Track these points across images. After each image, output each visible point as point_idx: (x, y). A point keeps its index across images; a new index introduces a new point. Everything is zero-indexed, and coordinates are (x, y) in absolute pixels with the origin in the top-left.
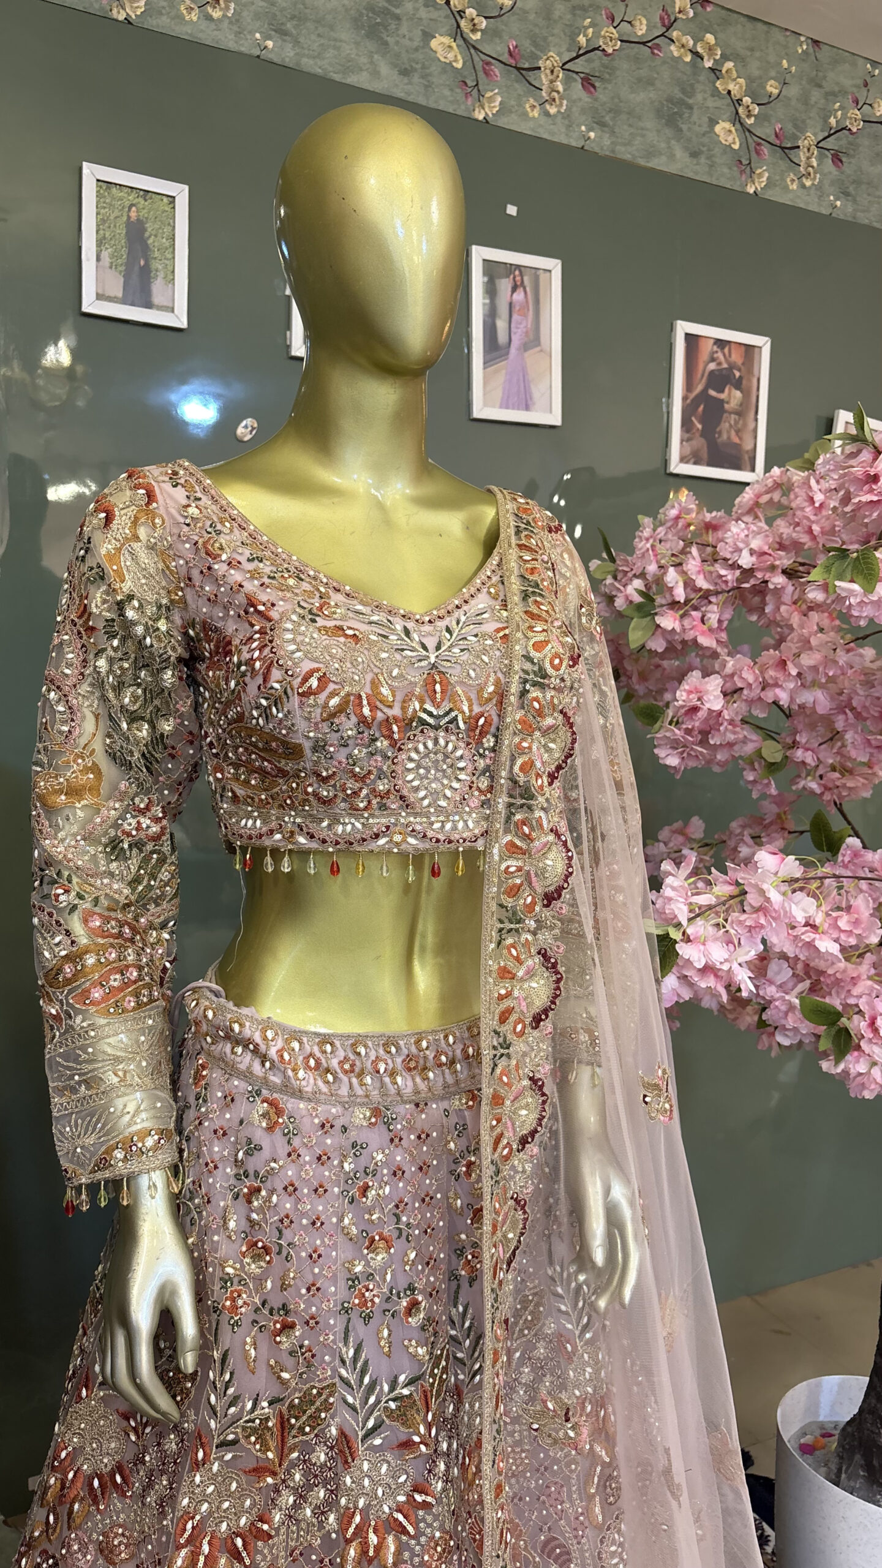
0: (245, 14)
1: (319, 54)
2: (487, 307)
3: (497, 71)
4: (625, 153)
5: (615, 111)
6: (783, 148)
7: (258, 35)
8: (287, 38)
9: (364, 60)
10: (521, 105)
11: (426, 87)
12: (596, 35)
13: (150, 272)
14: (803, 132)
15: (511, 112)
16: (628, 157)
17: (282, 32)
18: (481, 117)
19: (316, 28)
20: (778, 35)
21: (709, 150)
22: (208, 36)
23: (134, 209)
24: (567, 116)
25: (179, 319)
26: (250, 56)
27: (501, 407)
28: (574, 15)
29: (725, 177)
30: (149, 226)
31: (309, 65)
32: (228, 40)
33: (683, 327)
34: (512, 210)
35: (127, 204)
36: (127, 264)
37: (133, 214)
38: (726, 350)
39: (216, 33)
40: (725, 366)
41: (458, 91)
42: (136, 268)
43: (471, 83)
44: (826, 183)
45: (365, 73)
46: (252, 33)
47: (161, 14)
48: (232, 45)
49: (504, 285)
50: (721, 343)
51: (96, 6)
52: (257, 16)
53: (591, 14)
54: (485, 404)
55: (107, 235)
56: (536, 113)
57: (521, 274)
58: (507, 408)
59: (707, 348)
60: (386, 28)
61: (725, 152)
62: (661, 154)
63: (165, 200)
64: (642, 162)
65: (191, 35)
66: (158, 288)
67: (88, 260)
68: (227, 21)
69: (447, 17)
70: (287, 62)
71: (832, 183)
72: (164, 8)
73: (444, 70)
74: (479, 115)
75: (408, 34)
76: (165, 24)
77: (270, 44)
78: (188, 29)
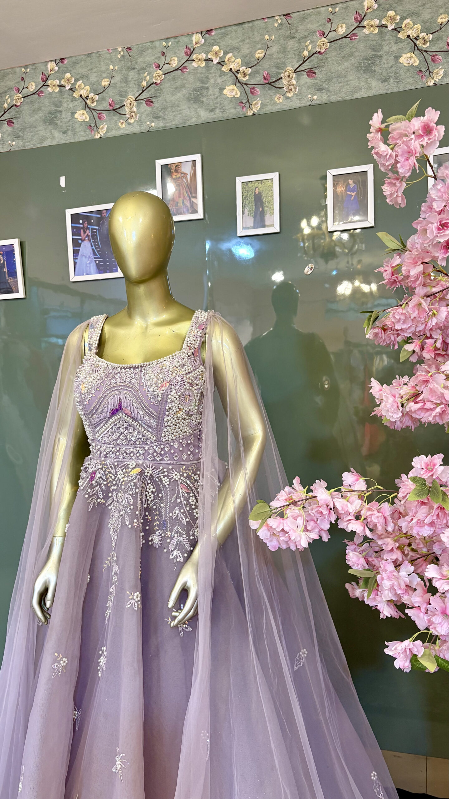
0: (303, 89)
1: (340, 91)
3: (441, 58)
7: (310, 96)
8: (324, 91)
9: (362, 84)
11: (398, 82)
13: (264, 212)
17: (321, 90)
19: (338, 80)
22: (287, 106)
23: (257, 189)
25: (277, 229)
26: (307, 106)
30: (263, 194)
31: (334, 98)
32: (296, 104)
35: (254, 188)
36: (255, 212)
37: (257, 191)
39: (291, 103)
41: (417, 76)
42: (259, 212)
43: (424, 70)
45: (364, 90)
46: (307, 96)
47: (267, 105)
48: (298, 105)
51: (242, 113)
52: (309, 88)
55: (247, 203)
60: (374, 64)
63: (270, 181)
65: (280, 109)
66: (267, 218)
67: (239, 215)
68: (295, 95)
69: (409, 43)
70: (324, 101)
72: (268, 102)
73: (408, 70)
74: (431, 83)
75: (386, 61)
76: (269, 109)
77: (315, 97)
78: (279, 107)
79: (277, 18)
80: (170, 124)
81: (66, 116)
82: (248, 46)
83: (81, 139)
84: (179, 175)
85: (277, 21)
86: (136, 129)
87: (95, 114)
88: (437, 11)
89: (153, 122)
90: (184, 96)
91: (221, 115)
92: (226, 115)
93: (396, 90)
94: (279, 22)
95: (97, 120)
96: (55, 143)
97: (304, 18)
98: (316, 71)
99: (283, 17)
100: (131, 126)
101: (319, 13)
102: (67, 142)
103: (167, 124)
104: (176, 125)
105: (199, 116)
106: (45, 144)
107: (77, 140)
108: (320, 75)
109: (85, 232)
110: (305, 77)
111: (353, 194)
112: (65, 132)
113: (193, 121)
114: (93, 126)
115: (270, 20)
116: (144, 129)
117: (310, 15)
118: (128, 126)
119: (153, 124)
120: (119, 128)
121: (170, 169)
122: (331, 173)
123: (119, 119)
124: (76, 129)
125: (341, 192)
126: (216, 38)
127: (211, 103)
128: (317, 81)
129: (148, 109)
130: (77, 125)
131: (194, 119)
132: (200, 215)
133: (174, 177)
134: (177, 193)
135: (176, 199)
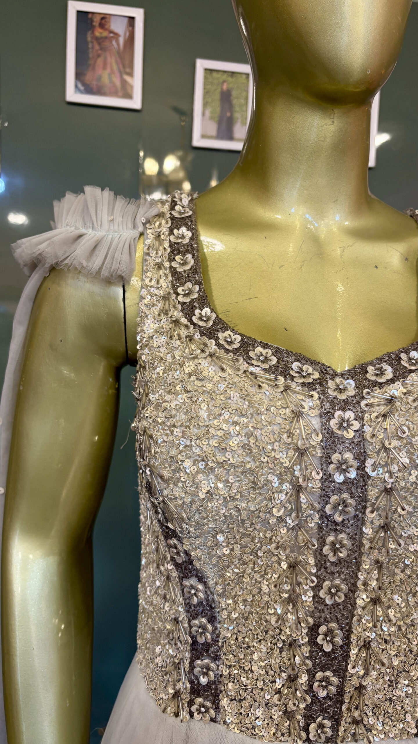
13: (233, 120)
23: (225, 84)
30: (234, 93)
35: (221, 81)
36: (220, 117)
37: (225, 87)
42: (225, 118)
55: (210, 100)
63: (244, 76)
67: (197, 116)
84: (105, 34)
121: (92, 21)
132: (136, 103)
133: (97, 34)
134: (100, 61)
135: (99, 71)
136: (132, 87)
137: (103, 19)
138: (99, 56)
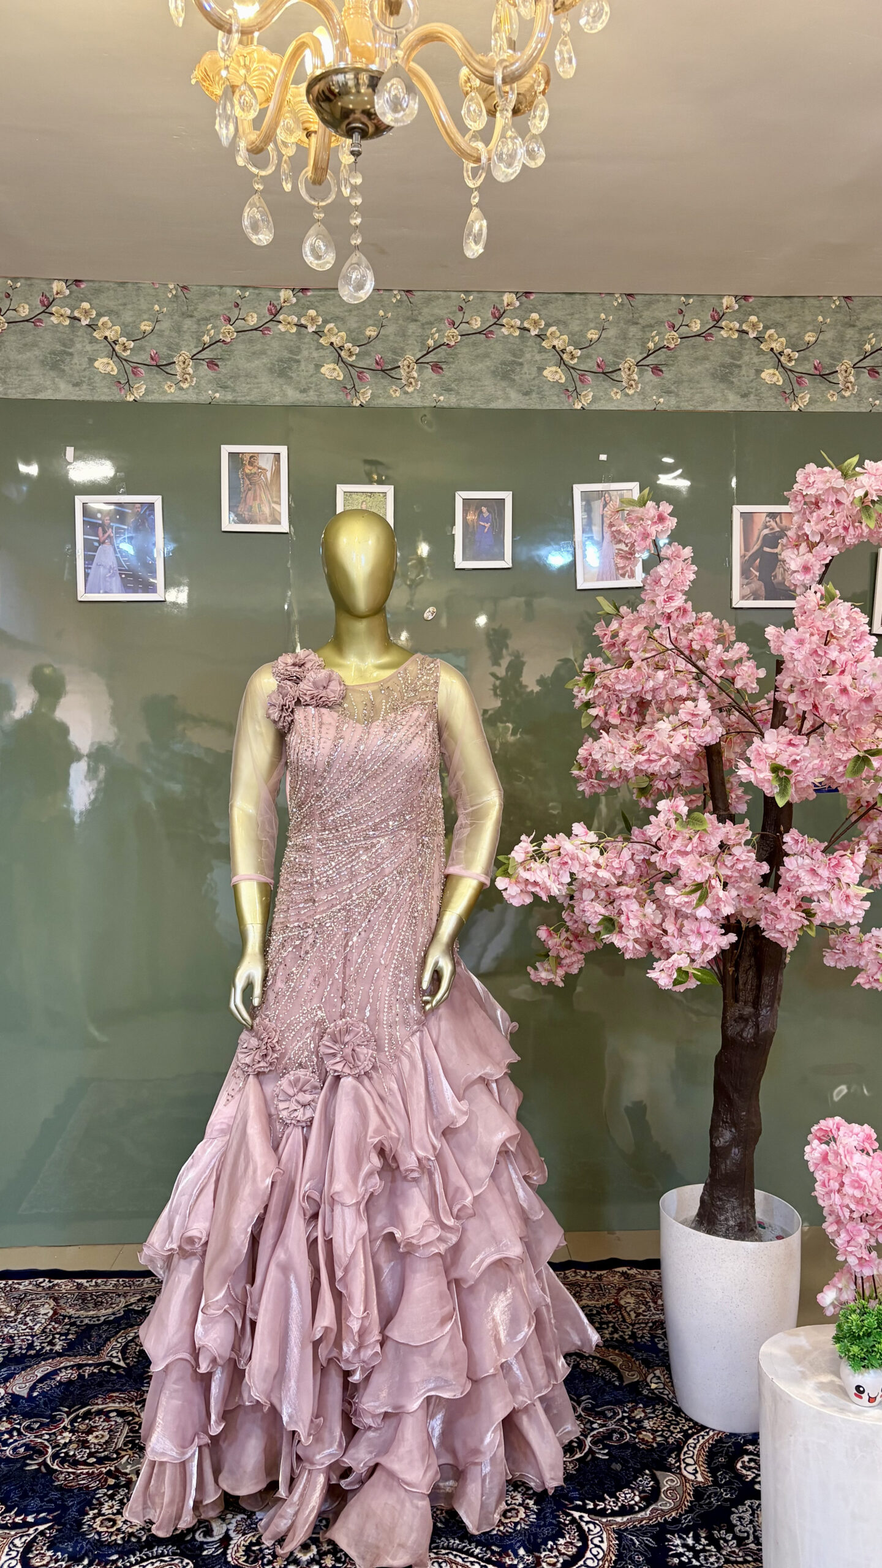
0: (426, 386)
1: (472, 396)
2: (585, 521)
3: (590, 379)
4: (687, 406)
5: (678, 382)
6: (821, 376)
7: (434, 395)
8: (452, 392)
9: (499, 393)
10: (607, 394)
11: (541, 398)
12: (662, 339)
14: (839, 360)
15: (600, 399)
16: (690, 408)
17: (449, 390)
18: (579, 407)
19: (470, 382)
20: (815, 302)
21: (757, 390)
22: (406, 402)
23: (364, 503)
24: (642, 393)
26: (431, 407)
27: (598, 580)
28: (644, 331)
29: (772, 404)
31: (465, 404)
32: (417, 402)
33: (738, 509)
34: (603, 457)
35: (360, 501)
37: (365, 505)
38: (778, 519)
39: (410, 400)
40: (778, 529)
41: (563, 395)
43: (571, 389)
44: (864, 391)
45: (500, 401)
46: (431, 394)
47: (379, 397)
48: (419, 404)
49: (597, 505)
50: (773, 515)
51: (344, 402)
52: (434, 385)
53: (656, 328)
54: (585, 581)
56: (619, 396)
57: (609, 494)
58: (602, 580)
59: (760, 521)
60: (513, 371)
61: (771, 389)
62: (717, 401)
63: (381, 495)
64: (702, 409)
65: (396, 404)
68: (417, 391)
69: (554, 355)
70: (453, 405)
71: (870, 389)
72: (381, 394)
73: (553, 386)
74: (578, 406)
75: (527, 372)
76: (381, 402)
77: (442, 398)
78: (394, 402)
79: (396, 292)
80: (243, 399)
81: (78, 362)
82: (356, 319)
83: (103, 398)
84: (254, 470)
85: (395, 296)
86: (191, 397)
87: (127, 366)
88: (587, 324)
89: (217, 392)
90: (265, 365)
91: (316, 399)
92: (324, 400)
93: (538, 407)
94: (399, 297)
95: (131, 376)
96: (58, 396)
97: (428, 301)
98: (444, 367)
99: (403, 293)
100: (183, 392)
101: (449, 297)
102: (81, 399)
103: (239, 399)
104: (252, 402)
105: (285, 395)
106: (41, 396)
107: (96, 398)
108: (448, 372)
109: (105, 532)
110: (428, 372)
111: (488, 525)
112: (76, 385)
113: (277, 400)
114: (124, 382)
115: (387, 293)
116: (204, 398)
117: (438, 298)
118: (179, 392)
119: (217, 395)
120: (165, 392)
121: (242, 460)
122: (461, 496)
123: (165, 380)
124: (95, 382)
125: (473, 521)
126: (312, 299)
127: (303, 382)
128: (444, 379)
129: (211, 373)
130: (97, 378)
131: (277, 398)
132: (284, 527)
133: (247, 471)
134: (250, 494)
135: (250, 501)
136: (280, 513)
137: (251, 457)
138: (249, 490)
